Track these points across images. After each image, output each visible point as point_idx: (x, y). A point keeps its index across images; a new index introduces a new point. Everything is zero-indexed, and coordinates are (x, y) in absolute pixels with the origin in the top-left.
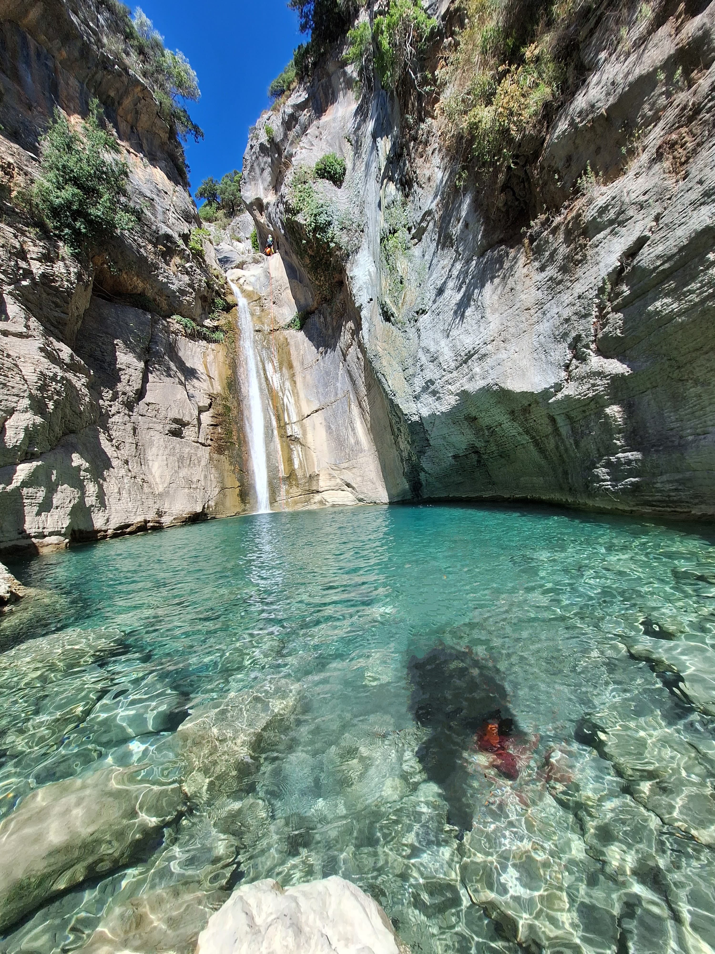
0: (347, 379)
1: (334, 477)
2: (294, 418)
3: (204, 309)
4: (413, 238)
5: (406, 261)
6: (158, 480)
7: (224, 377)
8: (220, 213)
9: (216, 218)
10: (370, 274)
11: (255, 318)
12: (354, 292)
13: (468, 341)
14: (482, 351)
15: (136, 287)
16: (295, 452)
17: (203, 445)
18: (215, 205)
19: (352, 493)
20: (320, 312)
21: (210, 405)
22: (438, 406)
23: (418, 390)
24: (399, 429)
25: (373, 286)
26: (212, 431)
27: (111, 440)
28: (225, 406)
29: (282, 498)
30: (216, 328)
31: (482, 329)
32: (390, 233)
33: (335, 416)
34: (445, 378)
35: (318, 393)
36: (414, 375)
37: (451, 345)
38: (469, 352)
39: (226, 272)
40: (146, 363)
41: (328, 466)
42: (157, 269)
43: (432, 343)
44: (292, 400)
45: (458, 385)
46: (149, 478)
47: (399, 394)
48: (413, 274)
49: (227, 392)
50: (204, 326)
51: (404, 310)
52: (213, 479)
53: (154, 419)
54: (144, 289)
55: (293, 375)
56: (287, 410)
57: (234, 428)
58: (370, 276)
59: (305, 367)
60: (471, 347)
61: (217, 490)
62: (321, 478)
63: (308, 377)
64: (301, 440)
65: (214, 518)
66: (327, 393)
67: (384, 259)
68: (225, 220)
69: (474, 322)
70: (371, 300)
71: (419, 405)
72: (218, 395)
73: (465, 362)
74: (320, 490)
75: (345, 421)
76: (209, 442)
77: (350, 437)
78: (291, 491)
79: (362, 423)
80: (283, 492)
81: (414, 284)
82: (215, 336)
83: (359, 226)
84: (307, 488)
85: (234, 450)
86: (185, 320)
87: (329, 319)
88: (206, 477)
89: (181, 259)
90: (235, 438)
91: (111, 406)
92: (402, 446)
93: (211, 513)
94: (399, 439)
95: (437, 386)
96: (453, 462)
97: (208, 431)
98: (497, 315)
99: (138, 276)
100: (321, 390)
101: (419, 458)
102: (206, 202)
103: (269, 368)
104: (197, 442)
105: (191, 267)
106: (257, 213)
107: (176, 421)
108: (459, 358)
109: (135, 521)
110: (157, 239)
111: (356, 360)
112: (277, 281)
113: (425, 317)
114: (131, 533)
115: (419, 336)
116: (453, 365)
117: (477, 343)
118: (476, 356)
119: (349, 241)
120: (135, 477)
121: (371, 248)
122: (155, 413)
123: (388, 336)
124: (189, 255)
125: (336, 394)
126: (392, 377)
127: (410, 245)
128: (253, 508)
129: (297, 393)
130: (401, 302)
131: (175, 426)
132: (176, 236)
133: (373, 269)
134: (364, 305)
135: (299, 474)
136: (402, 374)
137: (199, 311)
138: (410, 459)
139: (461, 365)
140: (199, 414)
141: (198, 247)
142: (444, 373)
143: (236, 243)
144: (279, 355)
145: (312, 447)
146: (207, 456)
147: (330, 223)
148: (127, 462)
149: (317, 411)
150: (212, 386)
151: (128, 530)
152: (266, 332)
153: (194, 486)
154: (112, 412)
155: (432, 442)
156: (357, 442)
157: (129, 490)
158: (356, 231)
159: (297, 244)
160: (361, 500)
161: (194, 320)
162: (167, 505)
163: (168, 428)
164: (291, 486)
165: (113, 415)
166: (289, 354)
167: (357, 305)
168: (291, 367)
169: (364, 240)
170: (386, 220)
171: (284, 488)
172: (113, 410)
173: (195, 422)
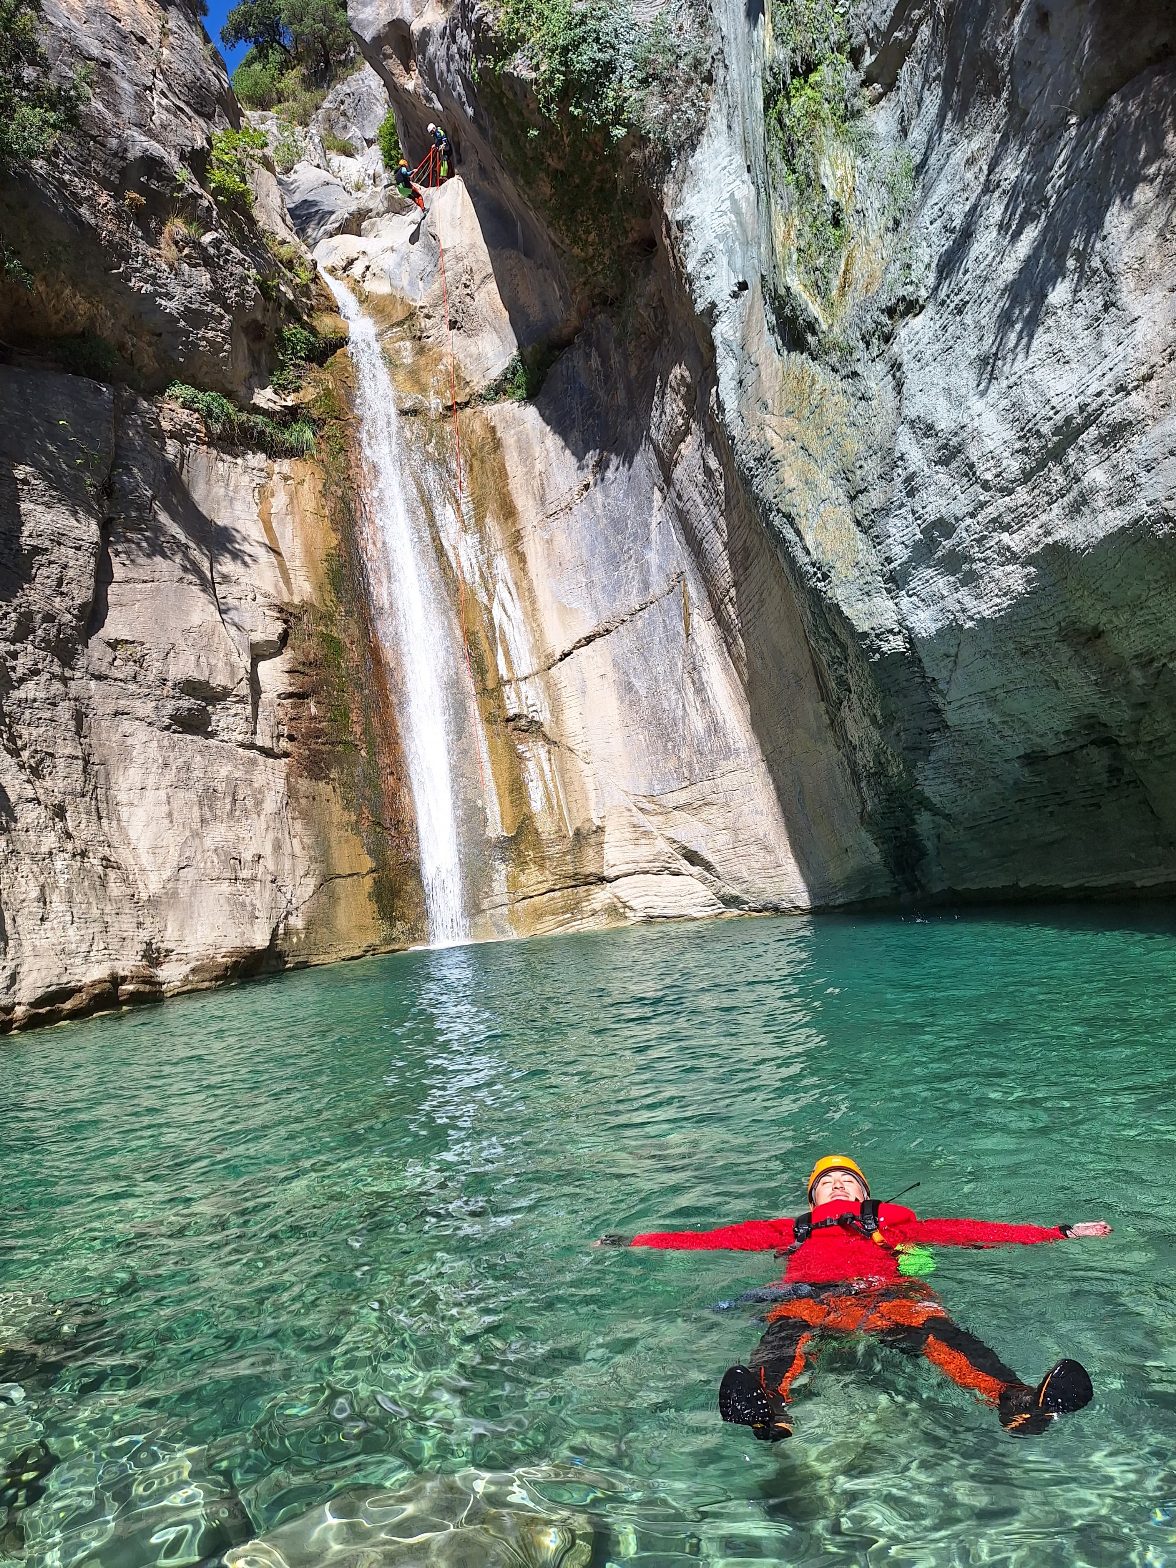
0: (676, 538)
1: (646, 833)
2: (525, 664)
3: (255, 361)
4: (864, 84)
5: (847, 155)
6: (146, 859)
7: (320, 554)
8: (292, 79)
9: (280, 93)
10: (736, 209)
11: (401, 376)
12: (691, 266)
13: (1061, 386)
14: (1115, 414)
15: (70, 316)
16: (531, 765)
17: (268, 753)
18: (275, 57)
19: (704, 881)
20: (588, 341)
21: (284, 638)
22: (970, 603)
23: (901, 554)
24: (842, 682)
25: (746, 243)
26: (292, 713)
27: (15, 753)
28: (327, 640)
29: (498, 900)
30: (292, 414)
31: (1107, 344)
32: (795, 74)
33: (643, 651)
34: (991, 511)
35: (590, 584)
36: (884, 511)
37: (1005, 403)
38: (1068, 420)
39: (311, 247)
40: (106, 527)
41: (628, 802)
42: (126, 257)
43: (942, 404)
44: (516, 611)
45: (1033, 529)
46: (123, 855)
47: (841, 570)
48: (872, 193)
49: (329, 597)
50: (257, 410)
51: (847, 309)
52: (298, 850)
53: (132, 687)
54: (92, 319)
55: (517, 537)
56: (504, 641)
57: (354, 701)
58: (738, 213)
59: (551, 509)
60: (1074, 404)
61: (311, 883)
62: (610, 837)
63: (560, 539)
64: (546, 729)
65: (303, 966)
66: (617, 586)
67: (776, 156)
68: (305, 96)
69: (1080, 322)
70: (743, 286)
71: (906, 602)
72: (306, 607)
73: (1057, 454)
74: (609, 873)
75: (673, 666)
76: (284, 744)
77: (692, 712)
78: (523, 878)
79: (725, 669)
80: (499, 886)
81: (877, 222)
82: (289, 437)
83: (697, 64)
84: (570, 869)
85: (355, 764)
86: (205, 398)
87: (615, 359)
88: (277, 846)
89: (188, 223)
90: (358, 729)
91: (14, 655)
92: (854, 734)
93: (296, 953)
94: (845, 712)
95: (964, 537)
96: (1025, 775)
97: (281, 713)
98: (1158, 294)
99: (75, 285)
100: (599, 575)
101: (910, 767)
102: (251, 50)
103: (447, 516)
104: (251, 746)
105: (217, 243)
106: (394, 66)
107: (190, 687)
108: (1035, 444)
109: (87, 980)
110: (122, 172)
111: (701, 478)
112: (459, 259)
113: (917, 322)
114: (74, 1015)
115: (899, 387)
116: (1013, 466)
117: (1094, 388)
118: (1093, 432)
119: (667, 115)
120: (83, 854)
121: (737, 128)
122: (131, 667)
123: (799, 394)
124: (209, 209)
125: (646, 585)
126: (816, 522)
127: (858, 103)
128: (416, 932)
129: (531, 590)
130: (836, 283)
131: (187, 703)
132: (172, 158)
133: (745, 191)
134: (721, 307)
135: (545, 826)
136: (846, 509)
137: (243, 368)
138: (879, 773)
139: (1041, 465)
140: (254, 665)
141: (233, 181)
142: (984, 497)
143: (337, 160)
144: (474, 480)
145: (580, 748)
146: (281, 785)
147: (609, 68)
148: (60, 812)
149: (589, 640)
150: (287, 582)
151: (68, 1005)
152: (433, 415)
153: (245, 874)
154: (20, 671)
155: (951, 718)
156: (714, 728)
157: (69, 891)
158: (689, 82)
159: (516, 141)
160: (731, 901)
161: (229, 395)
162: (171, 933)
163: (169, 708)
164: (522, 864)
165: (22, 680)
166: (502, 473)
167: (700, 306)
168: (508, 512)
169: (714, 106)
170: (780, 37)
171: (502, 870)
172: (22, 664)
173: (244, 689)
